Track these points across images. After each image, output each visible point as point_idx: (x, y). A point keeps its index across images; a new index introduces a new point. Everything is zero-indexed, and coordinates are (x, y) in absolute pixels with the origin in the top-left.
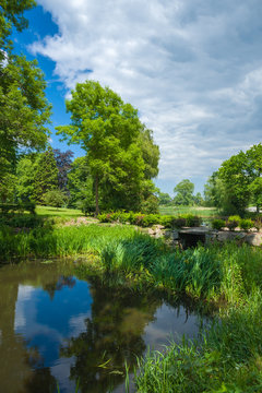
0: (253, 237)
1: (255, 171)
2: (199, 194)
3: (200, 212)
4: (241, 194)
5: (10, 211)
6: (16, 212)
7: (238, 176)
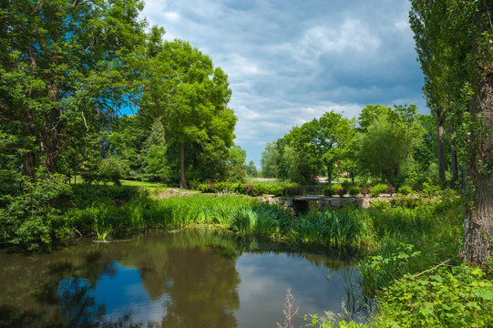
0: (362, 201)
1: (328, 140)
2: (251, 163)
3: (265, 183)
4: (314, 163)
5: (93, 183)
6: (101, 183)
7: (309, 144)
